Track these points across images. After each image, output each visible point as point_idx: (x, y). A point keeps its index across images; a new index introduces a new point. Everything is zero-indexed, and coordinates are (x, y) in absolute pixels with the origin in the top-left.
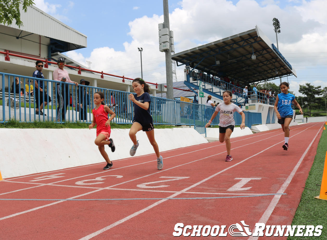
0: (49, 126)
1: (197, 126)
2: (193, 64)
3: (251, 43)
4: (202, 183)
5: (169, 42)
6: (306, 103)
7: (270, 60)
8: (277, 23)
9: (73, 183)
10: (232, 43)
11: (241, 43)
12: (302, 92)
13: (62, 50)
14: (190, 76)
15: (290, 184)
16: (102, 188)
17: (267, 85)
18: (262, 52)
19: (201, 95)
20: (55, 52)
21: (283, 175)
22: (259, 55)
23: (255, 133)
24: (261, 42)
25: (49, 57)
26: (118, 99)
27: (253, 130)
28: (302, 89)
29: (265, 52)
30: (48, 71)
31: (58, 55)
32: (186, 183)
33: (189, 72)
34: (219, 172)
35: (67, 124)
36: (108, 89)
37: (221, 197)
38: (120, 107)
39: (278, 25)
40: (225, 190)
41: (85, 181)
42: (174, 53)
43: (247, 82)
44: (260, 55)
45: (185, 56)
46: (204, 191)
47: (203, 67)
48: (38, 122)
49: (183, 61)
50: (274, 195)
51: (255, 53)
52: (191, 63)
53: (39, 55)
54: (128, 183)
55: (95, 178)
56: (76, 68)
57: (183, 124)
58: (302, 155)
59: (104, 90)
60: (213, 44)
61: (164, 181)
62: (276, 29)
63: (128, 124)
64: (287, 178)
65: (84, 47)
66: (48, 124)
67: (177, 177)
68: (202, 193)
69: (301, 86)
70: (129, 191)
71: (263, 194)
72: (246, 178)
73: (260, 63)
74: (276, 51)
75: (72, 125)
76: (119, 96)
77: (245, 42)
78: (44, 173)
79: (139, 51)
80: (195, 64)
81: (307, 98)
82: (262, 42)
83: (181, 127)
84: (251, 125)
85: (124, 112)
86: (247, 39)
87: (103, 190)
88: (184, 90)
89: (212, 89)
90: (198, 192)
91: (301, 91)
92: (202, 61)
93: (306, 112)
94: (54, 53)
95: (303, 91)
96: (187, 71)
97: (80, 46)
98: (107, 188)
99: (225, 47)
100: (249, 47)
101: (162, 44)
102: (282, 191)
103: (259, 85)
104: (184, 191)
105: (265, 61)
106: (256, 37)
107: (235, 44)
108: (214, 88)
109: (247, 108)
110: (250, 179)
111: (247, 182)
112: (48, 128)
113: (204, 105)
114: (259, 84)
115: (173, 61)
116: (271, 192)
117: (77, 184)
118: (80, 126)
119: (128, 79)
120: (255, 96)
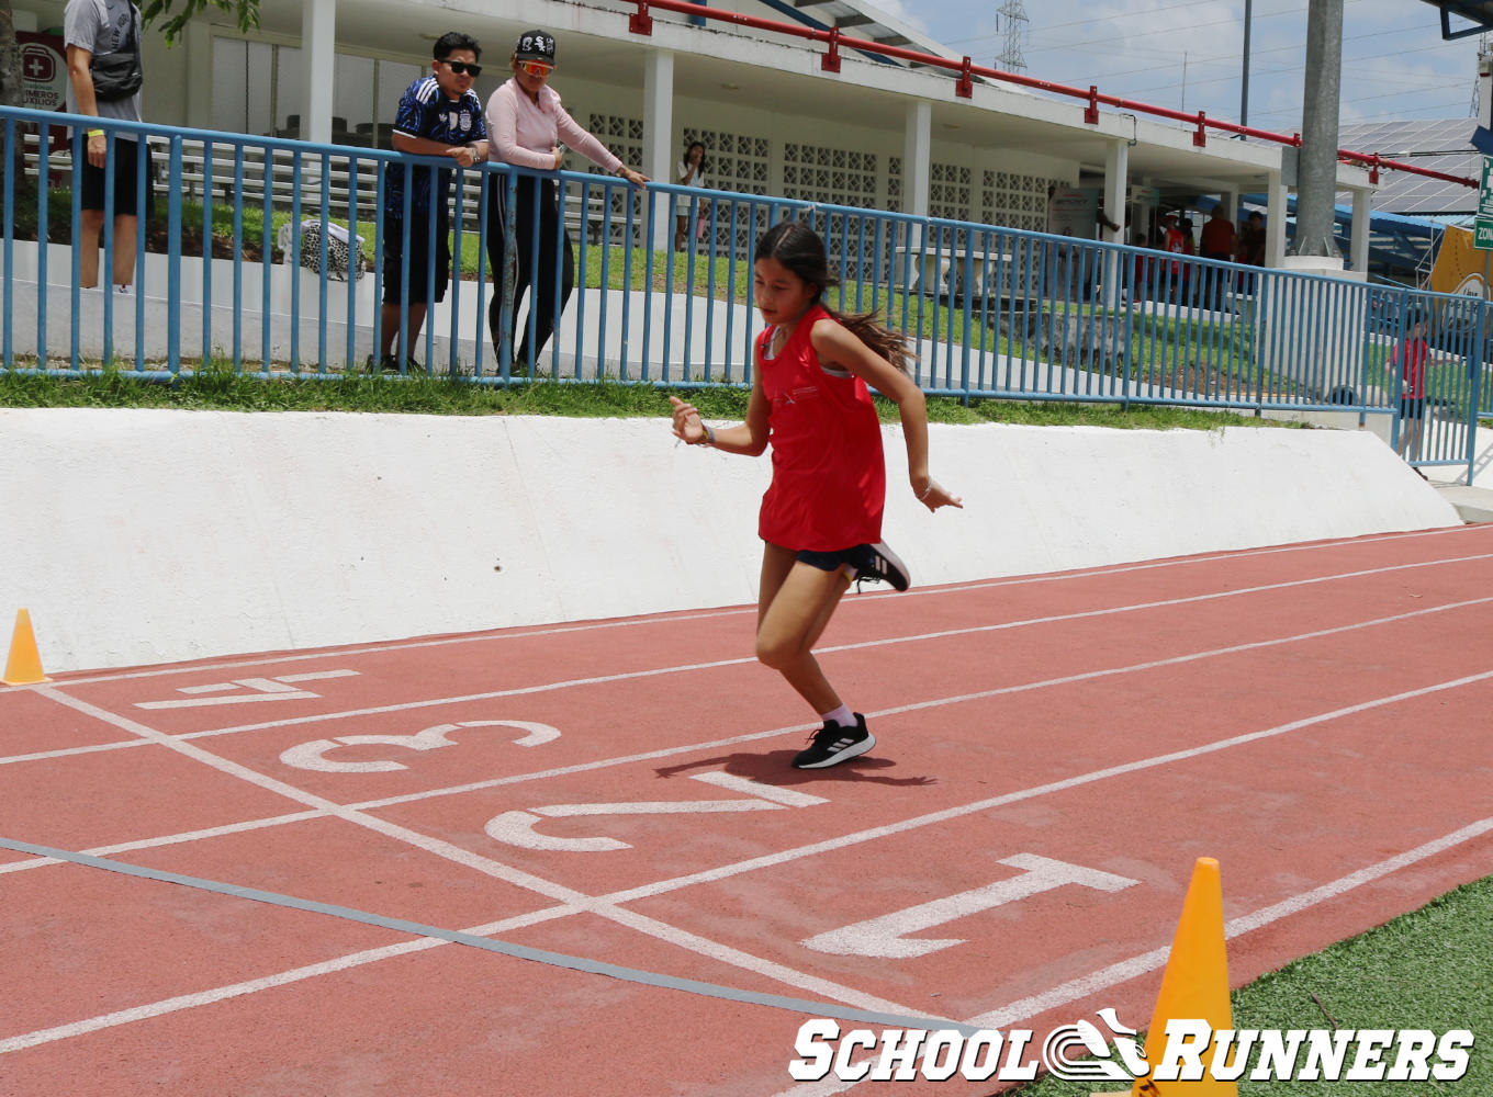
16: (337, 803)
19: (1489, 235)
49: (1478, 6)
55: (416, 732)
56: (811, 36)
68: (665, 933)
71: (899, 1012)
72: (1064, 866)
90: (668, 919)
102: (1021, 1013)
110: (1068, 878)
111: (1020, 897)
119: (1117, 103)
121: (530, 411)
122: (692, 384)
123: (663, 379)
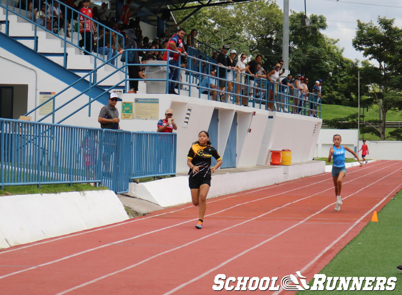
6: (374, 88)
28: (365, 38)
69: (361, 26)
81: (377, 69)
84: (129, 181)
91: (359, 44)
93: (370, 121)
95: (368, 45)
109: (127, 111)
120: (162, 68)
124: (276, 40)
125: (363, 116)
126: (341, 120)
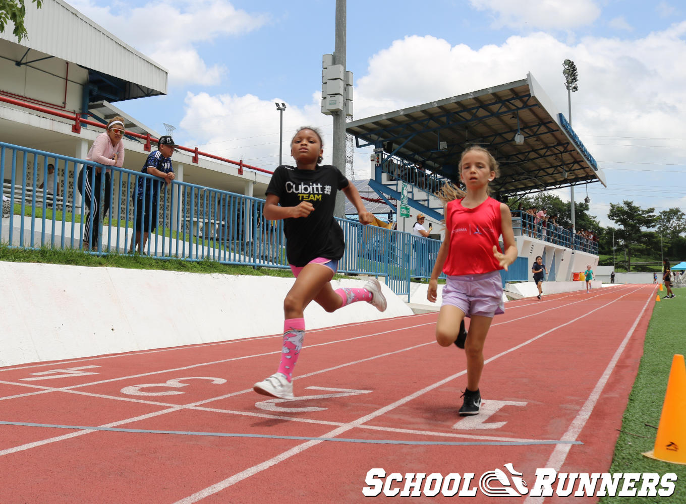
0: (72, 260)
1: (390, 279)
2: (390, 145)
3: (515, 108)
4: (398, 406)
5: (342, 94)
6: (622, 242)
7: (554, 147)
8: (571, 71)
9: (115, 389)
10: (477, 106)
11: (495, 108)
12: (615, 218)
13: (112, 97)
14: (382, 169)
15: (588, 420)
16: (179, 404)
17: (543, 200)
18: (538, 129)
19: (405, 212)
20: (97, 101)
21: (573, 398)
22: (530, 136)
23: (513, 299)
24: (535, 108)
25: (85, 111)
26: (227, 210)
27: (508, 294)
28: (615, 213)
29: (543, 129)
30: (80, 140)
31: (104, 106)
32: (364, 405)
33: (380, 160)
34: (435, 382)
35: (112, 257)
36: (206, 188)
37: (439, 443)
38: (229, 227)
39: (574, 75)
40: (449, 427)
41: (143, 388)
42: (352, 118)
43: (503, 189)
44: (533, 136)
45: (375, 126)
46: (403, 426)
47: (411, 153)
48: (50, 250)
49: (369, 136)
50: (555, 444)
51: (521, 129)
52: (386, 142)
53: (63, 105)
54: (236, 396)
55: (165, 382)
56: (140, 137)
57: (362, 271)
58: (613, 355)
59: (198, 188)
60: (436, 105)
61: (315, 397)
62: (568, 82)
63: (243, 266)
64: (582, 406)
65: (161, 94)
66: (71, 256)
67: (345, 390)
68: (398, 430)
69: (612, 206)
70: (237, 415)
71: (531, 441)
72: (493, 401)
73: (532, 151)
74: (566, 128)
75: (124, 261)
76: (229, 203)
77: (503, 106)
78: (55, 364)
79: (278, 109)
80: (394, 145)
81: (623, 231)
82: (539, 107)
83: (357, 277)
84: (506, 282)
85: (238, 239)
86: (508, 101)
87: (180, 411)
88: (367, 199)
89: (428, 200)
90: (389, 427)
91: (612, 216)
92: (409, 139)
93: (621, 261)
94: (96, 103)
95: (617, 217)
96: (376, 160)
97: (153, 90)
98: (191, 406)
99: (461, 114)
100: (512, 116)
101: (329, 97)
102: (572, 437)
103: (526, 199)
104: (359, 423)
105: (544, 148)
106: (527, 98)
107: (481, 109)
108: (431, 198)
110: (501, 404)
111: (497, 410)
112: (70, 264)
113: (410, 235)
114: (526, 195)
115: (349, 136)
116: (548, 436)
117: (124, 393)
118: (141, 263)
119: (250, 167)
120: (518, 221)
121: (113, 266)
122: (165, 258)
123: (155, 255)
124: (559, 218)
125: (616, 259)
126: (603, 261)
